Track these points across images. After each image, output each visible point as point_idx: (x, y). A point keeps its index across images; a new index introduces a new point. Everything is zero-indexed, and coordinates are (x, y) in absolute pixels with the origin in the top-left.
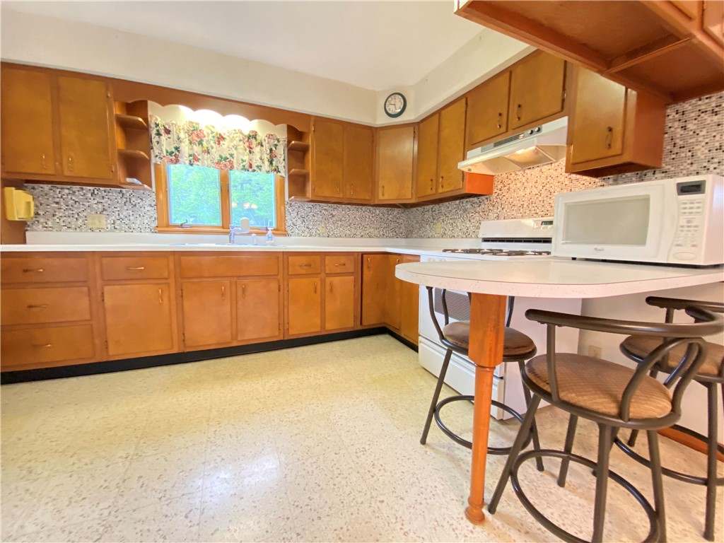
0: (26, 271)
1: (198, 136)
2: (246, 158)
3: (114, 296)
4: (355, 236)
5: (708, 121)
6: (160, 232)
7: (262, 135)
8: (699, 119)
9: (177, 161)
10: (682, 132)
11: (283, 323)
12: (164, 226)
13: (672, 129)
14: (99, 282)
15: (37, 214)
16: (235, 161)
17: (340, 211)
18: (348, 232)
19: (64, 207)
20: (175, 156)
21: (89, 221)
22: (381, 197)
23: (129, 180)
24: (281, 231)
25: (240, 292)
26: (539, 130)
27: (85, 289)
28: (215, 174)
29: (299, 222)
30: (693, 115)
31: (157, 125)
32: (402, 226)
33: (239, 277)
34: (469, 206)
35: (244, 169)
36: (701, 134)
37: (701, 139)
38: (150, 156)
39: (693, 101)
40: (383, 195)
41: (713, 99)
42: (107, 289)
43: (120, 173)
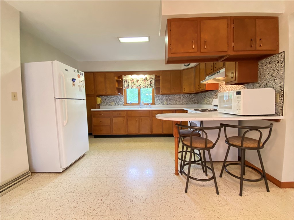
0: (100, 114)
1: (133, 81)
2: (144, 85)
3: (115, 120)
4: (177, 104)
5: (269, 66)
6: (125, 105)
7: (148, 78)
8: (266, 65)
9: (128, 88)
10: (262, 70)
11: (151, 129)
12: (126, 104)
13: (260, 69)
14: (112, 117)
15: (102, 102)
16: (141, 86)
17: (172, 97)
18: (174, 103)
19: (107, 100)
20: (128, 87)
21: (111, 103)
22: (184, 92)
23: (118, 94)
24: (153, 104)
25: (140, 120)
26: (219, 72)
27: (110, 118)
28: (137, 90)
29: (159, 101)
30: (265, 64)
31: (124, 80)
32: (196, 100)
33: (140, 116)
34: (213, 93)
35: (144, 88)
36: (267, 70)
37: (267, 72)
38: (123, 88)
39: (265, 59)
40: (184, 91)
41: (270, 59)
42: (113, 118)
43: (117, 92)
